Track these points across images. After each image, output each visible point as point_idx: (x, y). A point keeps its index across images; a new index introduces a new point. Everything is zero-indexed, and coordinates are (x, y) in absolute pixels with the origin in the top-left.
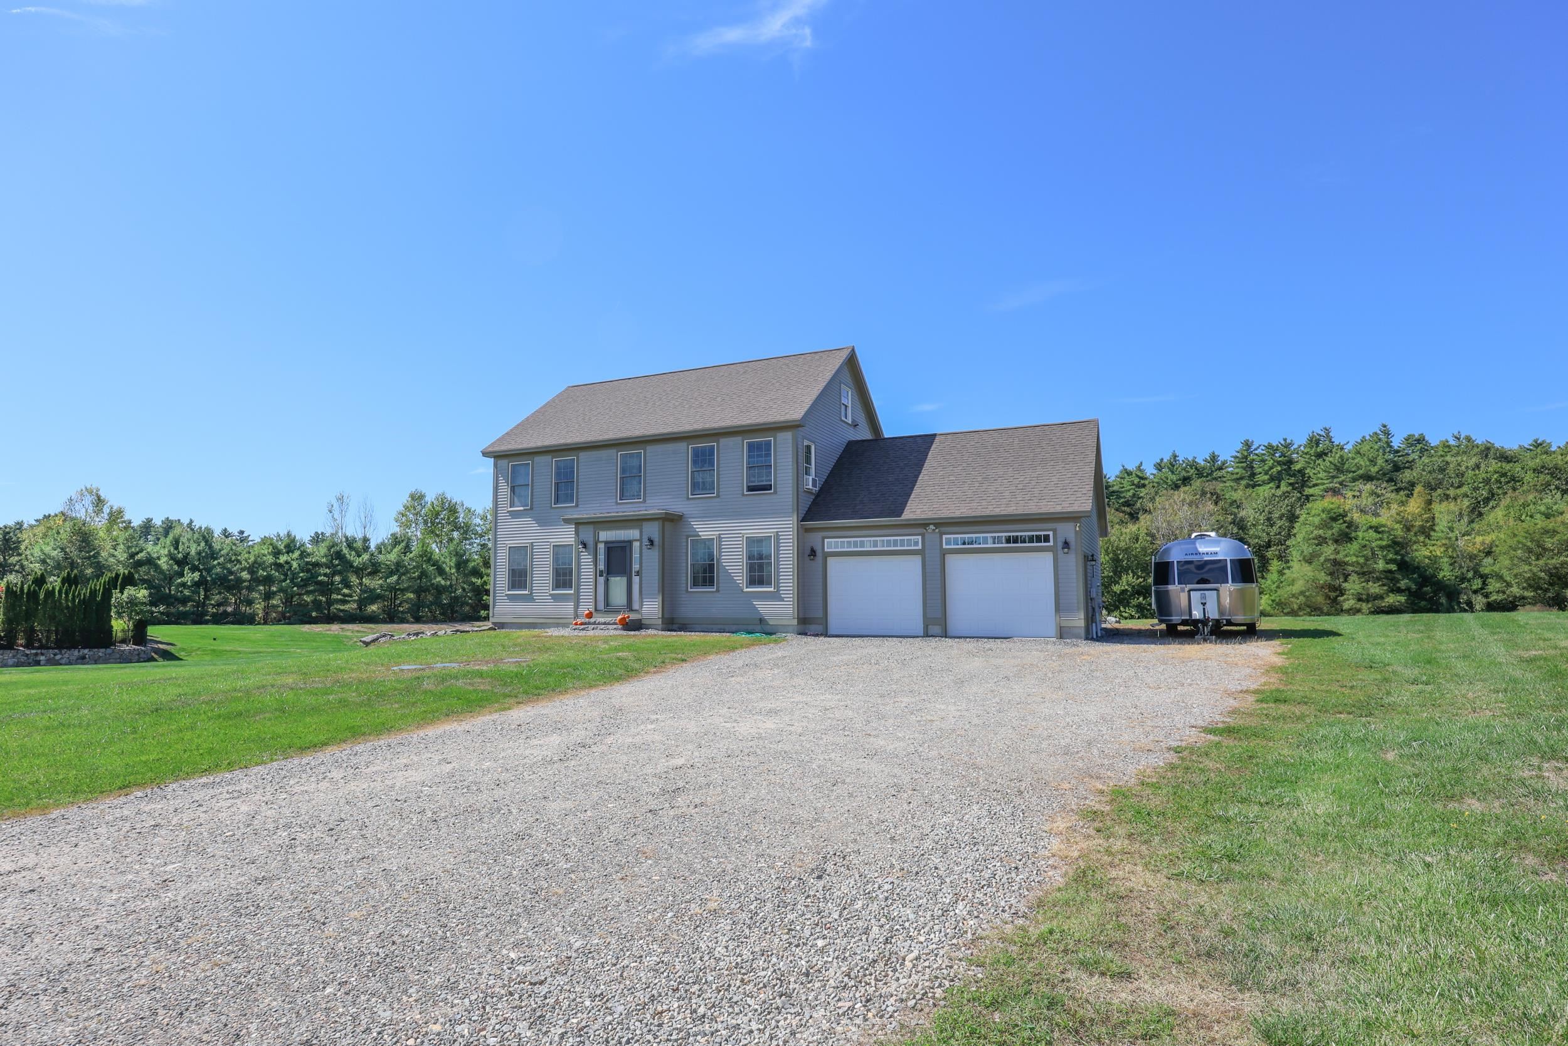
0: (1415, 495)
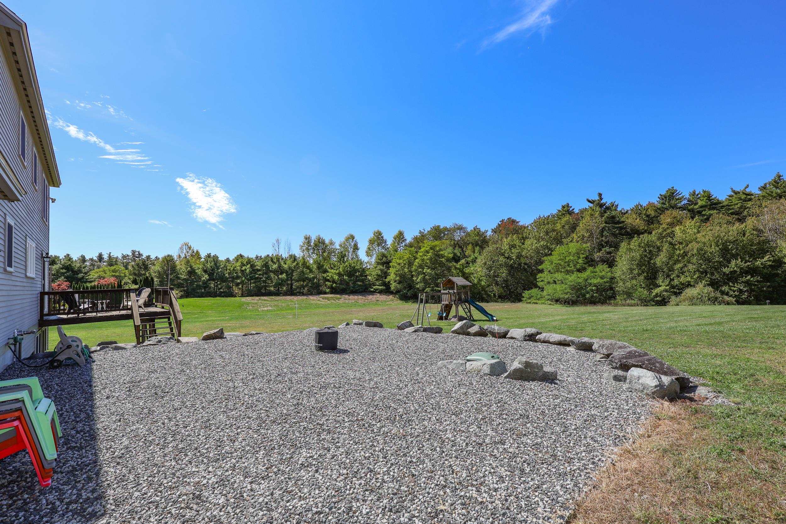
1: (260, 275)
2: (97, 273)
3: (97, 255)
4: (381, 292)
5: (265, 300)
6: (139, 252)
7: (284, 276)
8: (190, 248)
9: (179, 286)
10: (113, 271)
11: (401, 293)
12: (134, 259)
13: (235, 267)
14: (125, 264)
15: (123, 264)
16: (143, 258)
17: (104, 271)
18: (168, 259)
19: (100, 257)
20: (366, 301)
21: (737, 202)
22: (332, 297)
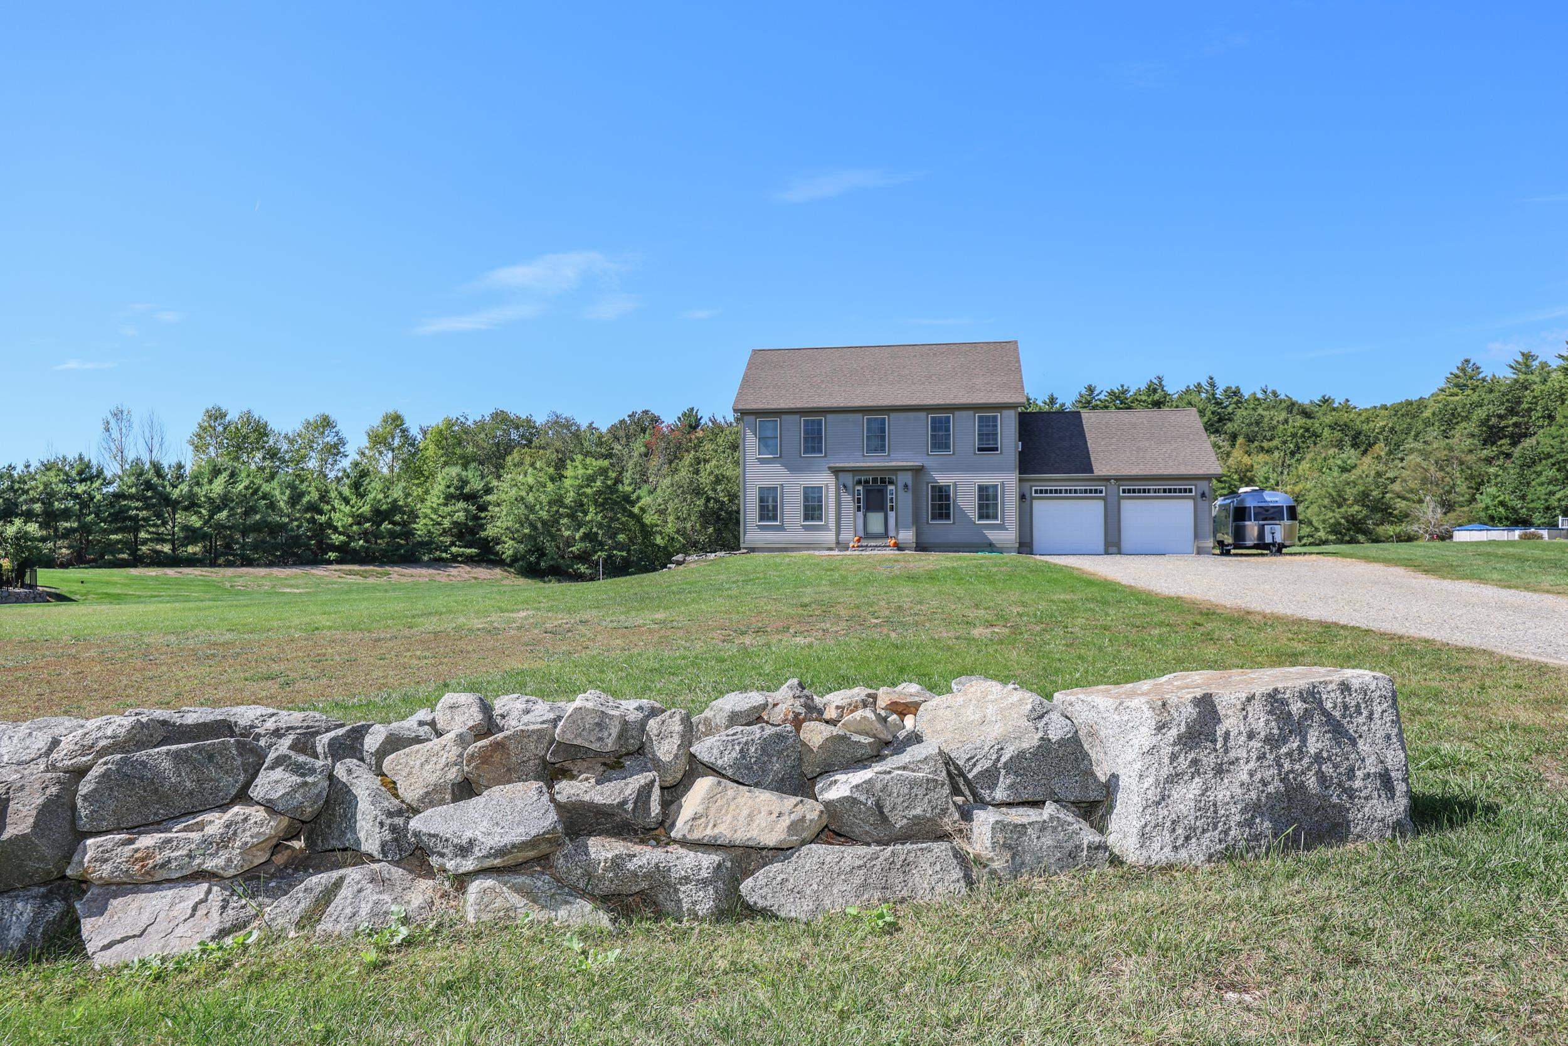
0: (1237, 446)
4: (467, 560)
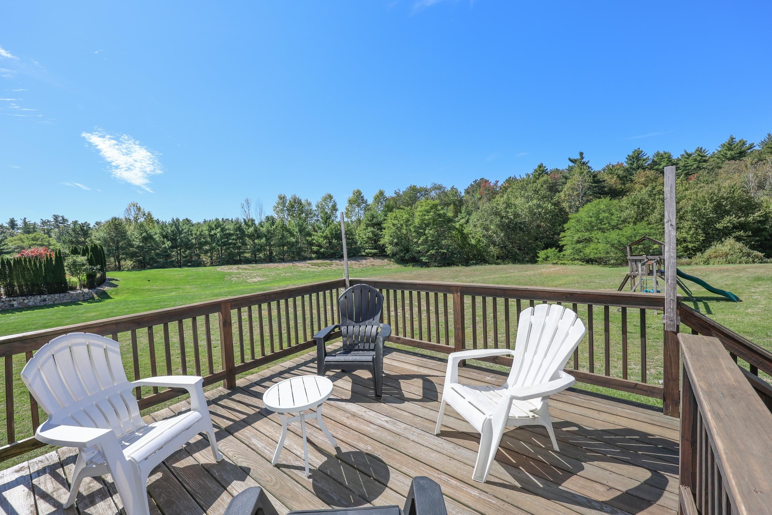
1: (233, 239)
2: (12, 242)
3: (8, 220)
4: (374, 256)
5: (245, 269)
6: (63, 217)
7: (263, 240)
8: (139, 209)
9: (132, 256)
10: (33, 239)
11: (398, 256)
12: (57, 225)
13: (202, 231)
14: (46, 231)
15: (44, 231)
16: (69, 223)
17: (21, 239)
18: (117, 222)
19: (13, 224)
20: (361, 266)
21: (693, 163)
22: (321, 263)
